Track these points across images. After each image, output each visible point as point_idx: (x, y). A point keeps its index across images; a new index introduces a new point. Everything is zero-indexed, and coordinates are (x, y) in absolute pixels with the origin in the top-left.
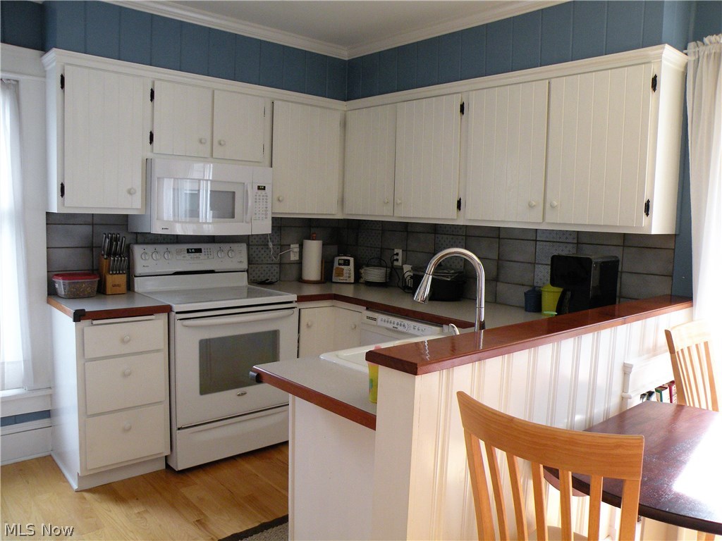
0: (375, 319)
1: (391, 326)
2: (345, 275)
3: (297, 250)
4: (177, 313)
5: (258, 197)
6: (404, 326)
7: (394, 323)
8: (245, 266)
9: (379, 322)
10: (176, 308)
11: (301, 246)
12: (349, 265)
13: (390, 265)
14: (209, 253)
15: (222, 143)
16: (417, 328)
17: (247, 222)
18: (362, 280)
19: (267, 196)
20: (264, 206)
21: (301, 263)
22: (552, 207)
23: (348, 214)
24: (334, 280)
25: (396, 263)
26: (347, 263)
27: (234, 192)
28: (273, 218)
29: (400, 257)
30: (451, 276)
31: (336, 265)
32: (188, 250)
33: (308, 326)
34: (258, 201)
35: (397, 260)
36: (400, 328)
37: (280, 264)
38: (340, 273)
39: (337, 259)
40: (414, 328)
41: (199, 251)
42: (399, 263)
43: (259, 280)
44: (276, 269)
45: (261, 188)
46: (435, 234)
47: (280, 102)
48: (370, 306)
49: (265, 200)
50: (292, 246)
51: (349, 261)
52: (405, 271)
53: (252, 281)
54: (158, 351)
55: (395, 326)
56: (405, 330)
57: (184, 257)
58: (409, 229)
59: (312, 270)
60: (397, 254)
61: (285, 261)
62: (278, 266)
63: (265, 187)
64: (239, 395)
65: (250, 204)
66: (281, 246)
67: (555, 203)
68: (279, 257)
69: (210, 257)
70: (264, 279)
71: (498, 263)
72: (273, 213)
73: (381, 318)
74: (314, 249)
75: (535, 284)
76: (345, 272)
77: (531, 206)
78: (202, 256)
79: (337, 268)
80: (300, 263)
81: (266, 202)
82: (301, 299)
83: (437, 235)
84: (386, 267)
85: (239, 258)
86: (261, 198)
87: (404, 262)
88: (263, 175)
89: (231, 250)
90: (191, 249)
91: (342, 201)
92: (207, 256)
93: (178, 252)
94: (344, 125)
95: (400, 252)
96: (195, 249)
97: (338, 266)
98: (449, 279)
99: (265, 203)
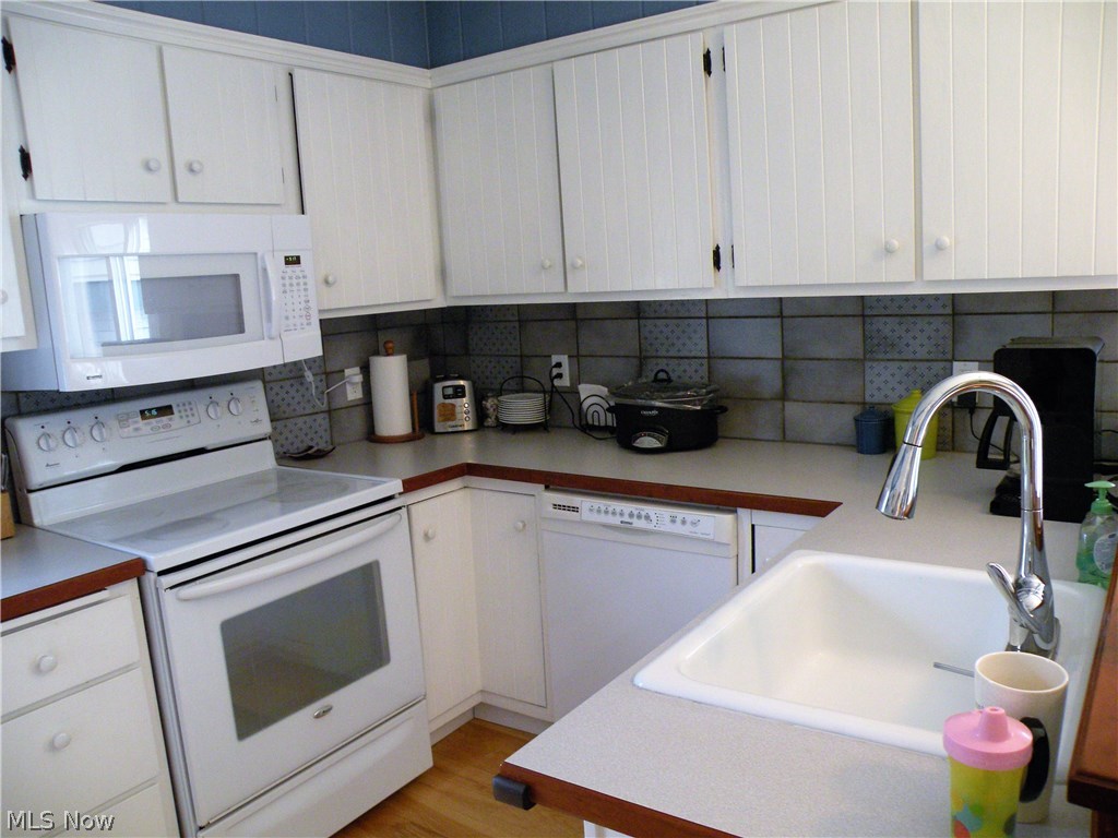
0: (575, 509)
1: (616, 520)
2: (459, 416)
3: (359, 379)
4: (161, 573)
5: (287, 282)
6: (647, 517)
7: (622, 514)
8: (266, 427)
9: (586, 515)
10: (158, 560)
11: (366, 370)
12: (464, 396)
13: (548, 387)
14: (189, 413)
15: (196, 167)
16: (679, 520)
17: (271, 338)
18: (490, 421)
19: (304, 277)
20: (303, 299)
21: (371, 403)
22: (939, 247)
23: (457, 297)
24: (437, 430)
25: (557, 383)
26: (459, 392)
27: (236, 277)
28: (321, 320)
29: (565, 370)
30: (701, 401)
31: (438, 398)
32: (142, 412)
33: (427, 537)
34: (288, 288)
35: (560, 376)
36: (638, 524)
37: (329, 412)
38: (450, 414)
39: (438, 387)
40: (673, 521)
41: (166, 410)
42: (565, 382)
43: (293, 449)
44: (322, 420)
45: (293, 261)
46: (639, 318)
47: (306, 72)
48: (553, 481)
49: (302, 287)
50: (346, 371)
51: (463, 387)
52: (582, 398)
53: (283, 457)
54: (127, 668)
55: (626, 519)
56: (650, 526)
57: (137, 429)
58: (580, 314)
59: (395, 415)
60: (559, 365)
61: (338, 403)
62: (326, 415)
63: (298, 258)
64: (318, 717)
65: (274, 298)
66: (327, 374)
67: (947, 240)
68: (325, 395)
69: (193, 420)
70: (303, 447)
71: (783, 364)
72: (320, 311)
73: (588, 505)
74: (392, 374)
75: (868, 399)
76: (458, 410)
77: (889, 251)
78: (175, 420)
79: (444, 405)
80: (368, 403)
81: (306, 290)
82: (411, 485)
83: (641, 321)
84: (544, 392)
85: (251, 414)
86: (294, 281)
87: (577, 379)
88: (293, 233)
89: (233, 398)
90: (150, 410)
91: (443, 273)
92: (185, 420)
93: (123, 420)
94: (432, 117)
95: (564, 359)
96: (158, 409)
97: (443, 401)
98: (699, 408)
99: (303, 293)
